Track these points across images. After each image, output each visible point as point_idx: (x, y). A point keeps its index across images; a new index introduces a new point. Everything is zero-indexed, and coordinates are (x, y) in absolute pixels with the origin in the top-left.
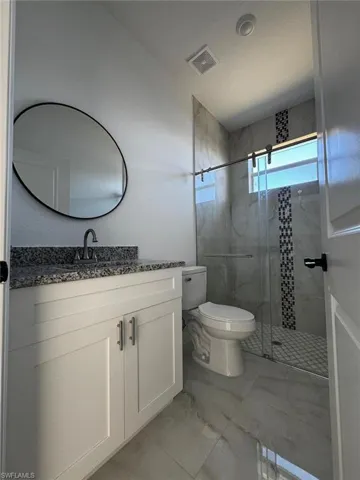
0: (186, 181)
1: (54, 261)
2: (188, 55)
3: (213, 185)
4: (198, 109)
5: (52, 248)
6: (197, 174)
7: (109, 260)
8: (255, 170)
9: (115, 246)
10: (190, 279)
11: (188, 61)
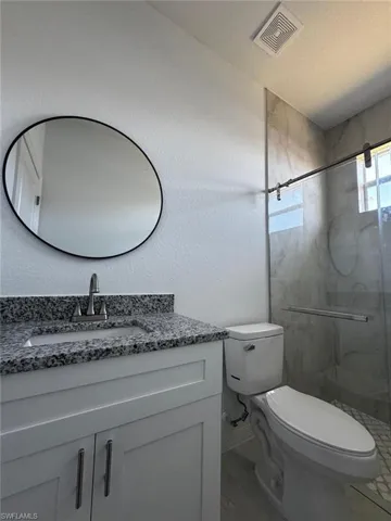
0: (254, 202)
1: (50, 315)
2: (254, 29)
3: (299, 206)
4: (273, 105)
5: (48, 299)
6: (270, 191)
7: (130, 314)
8: (370, 172)
9: (140, 294)
10: (253, 348)
11: (254, 37)
